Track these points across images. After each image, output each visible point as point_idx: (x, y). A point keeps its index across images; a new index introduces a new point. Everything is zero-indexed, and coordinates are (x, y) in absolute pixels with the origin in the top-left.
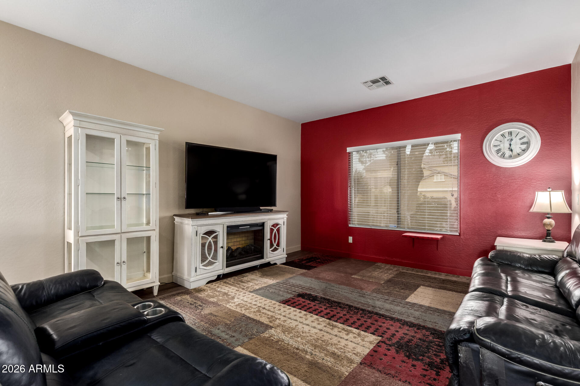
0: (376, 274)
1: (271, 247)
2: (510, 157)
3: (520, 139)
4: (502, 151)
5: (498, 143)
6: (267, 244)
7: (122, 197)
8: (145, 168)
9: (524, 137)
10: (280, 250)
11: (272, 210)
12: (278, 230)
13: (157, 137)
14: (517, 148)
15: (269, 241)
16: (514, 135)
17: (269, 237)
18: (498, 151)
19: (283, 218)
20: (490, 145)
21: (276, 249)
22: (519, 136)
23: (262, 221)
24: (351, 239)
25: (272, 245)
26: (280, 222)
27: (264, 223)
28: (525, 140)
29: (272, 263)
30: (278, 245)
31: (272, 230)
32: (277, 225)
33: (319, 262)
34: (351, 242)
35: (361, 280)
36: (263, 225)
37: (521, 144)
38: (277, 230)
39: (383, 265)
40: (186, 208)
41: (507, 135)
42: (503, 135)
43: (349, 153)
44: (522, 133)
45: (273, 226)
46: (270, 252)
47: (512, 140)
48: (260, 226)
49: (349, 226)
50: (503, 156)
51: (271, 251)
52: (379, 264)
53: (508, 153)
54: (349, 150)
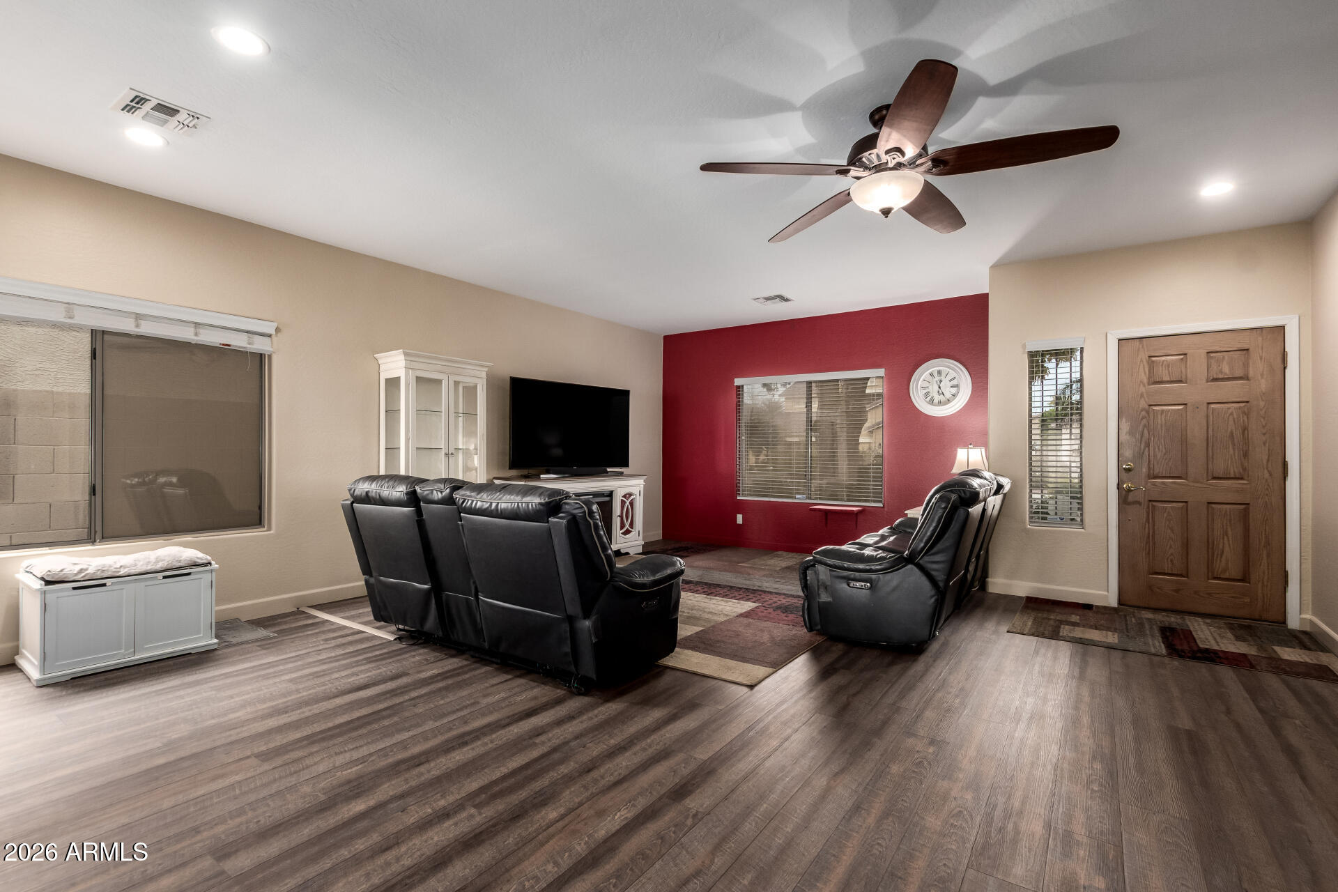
0: (772, 562)
1: (622, 528)
2: (940, 403)
3: (951, 380)
4: (931, 395)
5: (926, 384)
6: (616, 522)
7: (450, 453)
8: (460, 415)
9: (954, 378)
10: (634, 534)
11: (623, 473)
12: (632, 504)
13: (484, 375)
14: (948, 392)
15: (619, 519)
16: (943, 374)
17: (619, 513)
18: (927, 394)
19: (639, 485)
20: (917, 387)
21: (627, 532)
22: (949, 377)
23: (611, 489)
24: (740, 519)
25: (622, 526)
26: (635, 491)
27: (612, 491)
28: (954, 382)
29: (623, 551)
30: (631, 525)
31: (623, 503)
32: (630, 495)
33: (692, 552)
34: (741, 523)
35: (750, 567)
36: (611, 494)
37: (952, 387)
38: (630, 503)
39: (785, 554)
40: (510, 469)
41: (936, 374)
42: (931, 374)
43: (738, 387)
44: (952, 374)
45: (624, 496)
46: (621, 535)
47: (941, 381)
48: (607, 496)
49: (738, 498)
50: (932, 402)
51: (622, 533)
52: (780, 553)
53: (937, 398)
54: (738, 382)
